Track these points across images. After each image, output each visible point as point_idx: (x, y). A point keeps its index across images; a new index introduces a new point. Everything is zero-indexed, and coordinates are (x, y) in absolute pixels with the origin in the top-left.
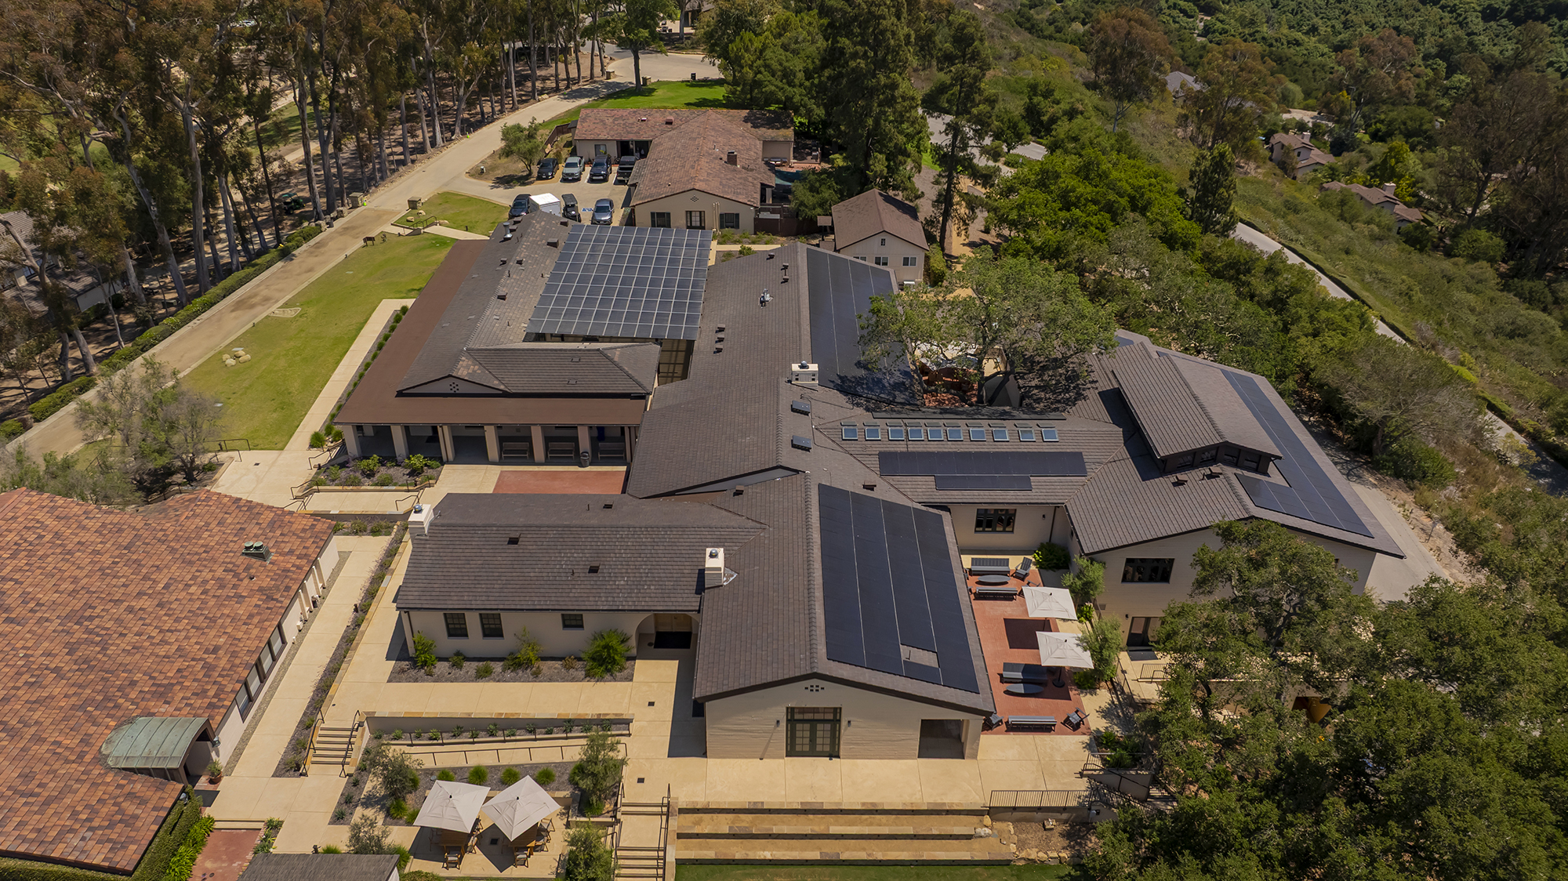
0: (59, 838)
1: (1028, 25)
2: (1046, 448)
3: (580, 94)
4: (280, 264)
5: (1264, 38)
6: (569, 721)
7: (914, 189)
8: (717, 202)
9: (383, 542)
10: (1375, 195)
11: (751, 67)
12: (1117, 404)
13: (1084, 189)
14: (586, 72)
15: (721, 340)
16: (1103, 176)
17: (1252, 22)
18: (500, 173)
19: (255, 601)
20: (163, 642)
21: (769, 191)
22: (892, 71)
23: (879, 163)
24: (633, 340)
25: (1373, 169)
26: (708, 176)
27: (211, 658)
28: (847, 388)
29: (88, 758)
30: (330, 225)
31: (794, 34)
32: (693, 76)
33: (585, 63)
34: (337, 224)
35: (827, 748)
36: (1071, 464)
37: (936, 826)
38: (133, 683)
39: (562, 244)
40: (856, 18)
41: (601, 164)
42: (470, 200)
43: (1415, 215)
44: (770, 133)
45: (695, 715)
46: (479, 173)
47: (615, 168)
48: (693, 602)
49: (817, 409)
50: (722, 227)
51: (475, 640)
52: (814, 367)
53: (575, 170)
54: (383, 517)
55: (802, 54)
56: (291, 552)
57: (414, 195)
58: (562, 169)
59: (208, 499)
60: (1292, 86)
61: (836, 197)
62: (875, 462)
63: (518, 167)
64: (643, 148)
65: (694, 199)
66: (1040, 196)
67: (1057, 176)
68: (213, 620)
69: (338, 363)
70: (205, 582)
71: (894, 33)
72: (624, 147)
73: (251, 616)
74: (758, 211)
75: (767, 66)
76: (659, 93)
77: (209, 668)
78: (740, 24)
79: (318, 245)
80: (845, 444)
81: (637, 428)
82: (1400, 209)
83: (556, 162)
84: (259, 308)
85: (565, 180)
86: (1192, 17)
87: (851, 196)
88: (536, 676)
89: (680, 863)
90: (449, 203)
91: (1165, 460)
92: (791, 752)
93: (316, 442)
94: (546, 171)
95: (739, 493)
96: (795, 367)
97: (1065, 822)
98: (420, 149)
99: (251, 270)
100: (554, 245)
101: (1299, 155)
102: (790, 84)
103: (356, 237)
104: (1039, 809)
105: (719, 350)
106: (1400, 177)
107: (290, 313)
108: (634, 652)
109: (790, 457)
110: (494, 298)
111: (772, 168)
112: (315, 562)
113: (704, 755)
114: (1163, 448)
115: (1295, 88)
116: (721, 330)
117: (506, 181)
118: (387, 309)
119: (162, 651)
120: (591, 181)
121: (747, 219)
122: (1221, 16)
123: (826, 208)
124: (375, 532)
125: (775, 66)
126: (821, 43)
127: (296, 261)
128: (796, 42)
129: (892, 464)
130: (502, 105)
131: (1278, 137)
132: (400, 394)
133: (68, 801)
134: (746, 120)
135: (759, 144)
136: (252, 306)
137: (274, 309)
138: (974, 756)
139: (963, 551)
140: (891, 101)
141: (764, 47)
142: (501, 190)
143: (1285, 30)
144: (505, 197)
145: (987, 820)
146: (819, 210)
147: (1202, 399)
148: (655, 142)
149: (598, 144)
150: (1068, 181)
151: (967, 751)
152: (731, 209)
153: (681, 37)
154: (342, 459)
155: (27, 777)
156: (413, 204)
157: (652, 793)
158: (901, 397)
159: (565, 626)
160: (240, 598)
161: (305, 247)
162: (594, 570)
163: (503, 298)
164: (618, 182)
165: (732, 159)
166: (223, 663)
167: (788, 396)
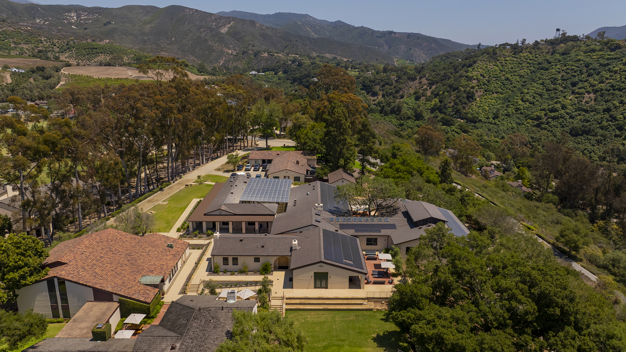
0: (133, 294)
1: (399, 135)
2: (385, 223)
3: (248, 150)
4: (160, 192)
5: (485, 140)
6: (256, 282)
7: (353, 170)
8: (294, 173)
9: (200, 251)
10: (515, 184)
11: (303, 139)
12: (406, 214)
13: (403, 168)
14: (250, 145)
15: (295, 203)
16: (408, 164)
17: (481, 136)
18: (225, 170)
19: (171, 256)
20: (150, 262)
21: (309, 171)
22: (344, 135)
23: (342, 162)
24: (270, 202)
25: (515, 177)
26: (291, 166)
27: (162, 266)
28: (332, 212)
29: (136, 281)
30: (174, 182)
31: (316, 129)
32: (284, 145)
33: (250, 142)
34: (176, 182)
35: (325, 286)
36: (393, 227)
37: (353, 302)
38: (144, 269)
39: (247, 182)
40: (334, 122)
41: (257, 166)
42: (216, 176)
43: (529, 190)
44: (309, 157)
45: (290, 281)
46: (219, 170)
47: (261, 168)
48: (290, 254)
49: (322, 215)
50: (295, 181)
51: (230, 266)
52: (322, 205)
53: (249, 168)
54: (201, 245)
55: (319, 135)
56: (179, 247)
57: (199, 174)
58: (245, 167)
59: (156, 235)
60: (491, 153)
61: (329, 172)
62: (338, 226)
63: (231, 167)
64: (270, 161)
65: (287, 172)
66: (390, 170)
67: (395, 165)
68: (161, 259)
69: (182, 213)
70: (158, 251)
71: (345, 125)
72: (264, 161)
73: (170, 259)
74: (306, 176)
75: (308, 138)
76: (273, 149)
77: (162, 268)
78: (300, 127)
79: (170, 187)
80: (330, 222)
81: (272, 222)
82: (524, 188)
83: (243, 166)
84: (155, 202)
85: (246, 170)
86: (459, 134)
87: (333, 171)
88: (247, 275)
89: (287, 310)
90: (209, 177)
91: (416, 222)
92: (316, 287)
93: (178, 230)
94: (240, 168)
95: (301, 232)
96: (316, 205)
97: (387, 302)
98: (199, 165)
99: (152, 193)
100: (246, 182)
101: (490, 173)
102: (316, 143)
103: (182, 185)
104: (380, 298)
105: (295, 205)
106: (525, 179)
107: (165, 203)
108: (273, 269)
109: (315, 223)
110: (230, 193)
111: (310, 166)
112: (185, 251)
113: (293, 288)
114: (415, 219)
115: (492, 154)
116: (295, 201)
117: (228, 171)
118: (195, 201)
119: (150, 264)
120: (254, 170)
121: (302, 178)
122: (470, 133)
123: (326, 174)
124: (198, 249)
125: (311, 137)
126: (325, 130)
127: (164, 191)
128: (317, 131)
129: (342, 227)
130: (223, 153)
131: (485, 168)
132: (205, 215)
133: (133, 288)
134: (302, 154)
135: (306, 160)
136: (153, 202)
137: (160, 202)
138: (363, 288)
139: (363, 251)
140: (345, 144)
141: (307, 132)
142: (226, 173)
143: (493, 138)
144: (228, 175)
145: (367, 301)
146: (324, 175)
147: (427, 209)
148: (274, 159)
149: (256, 161)
150: (398, 166)
151: (362, 287)
152: (297, 175)
153: (280, 135)
154: (188, 233)
155: (124, 283)
156: (199, 177)
157: (280, 295)
158: (346, 215)
159: (255, 261)
160: (167, 256)
161: (166, 188)
162: (263, 247)
163: (232, 193)
164: (262, 171)
165: (298, 163)
166: (165, 267)
167: (314, 212)
